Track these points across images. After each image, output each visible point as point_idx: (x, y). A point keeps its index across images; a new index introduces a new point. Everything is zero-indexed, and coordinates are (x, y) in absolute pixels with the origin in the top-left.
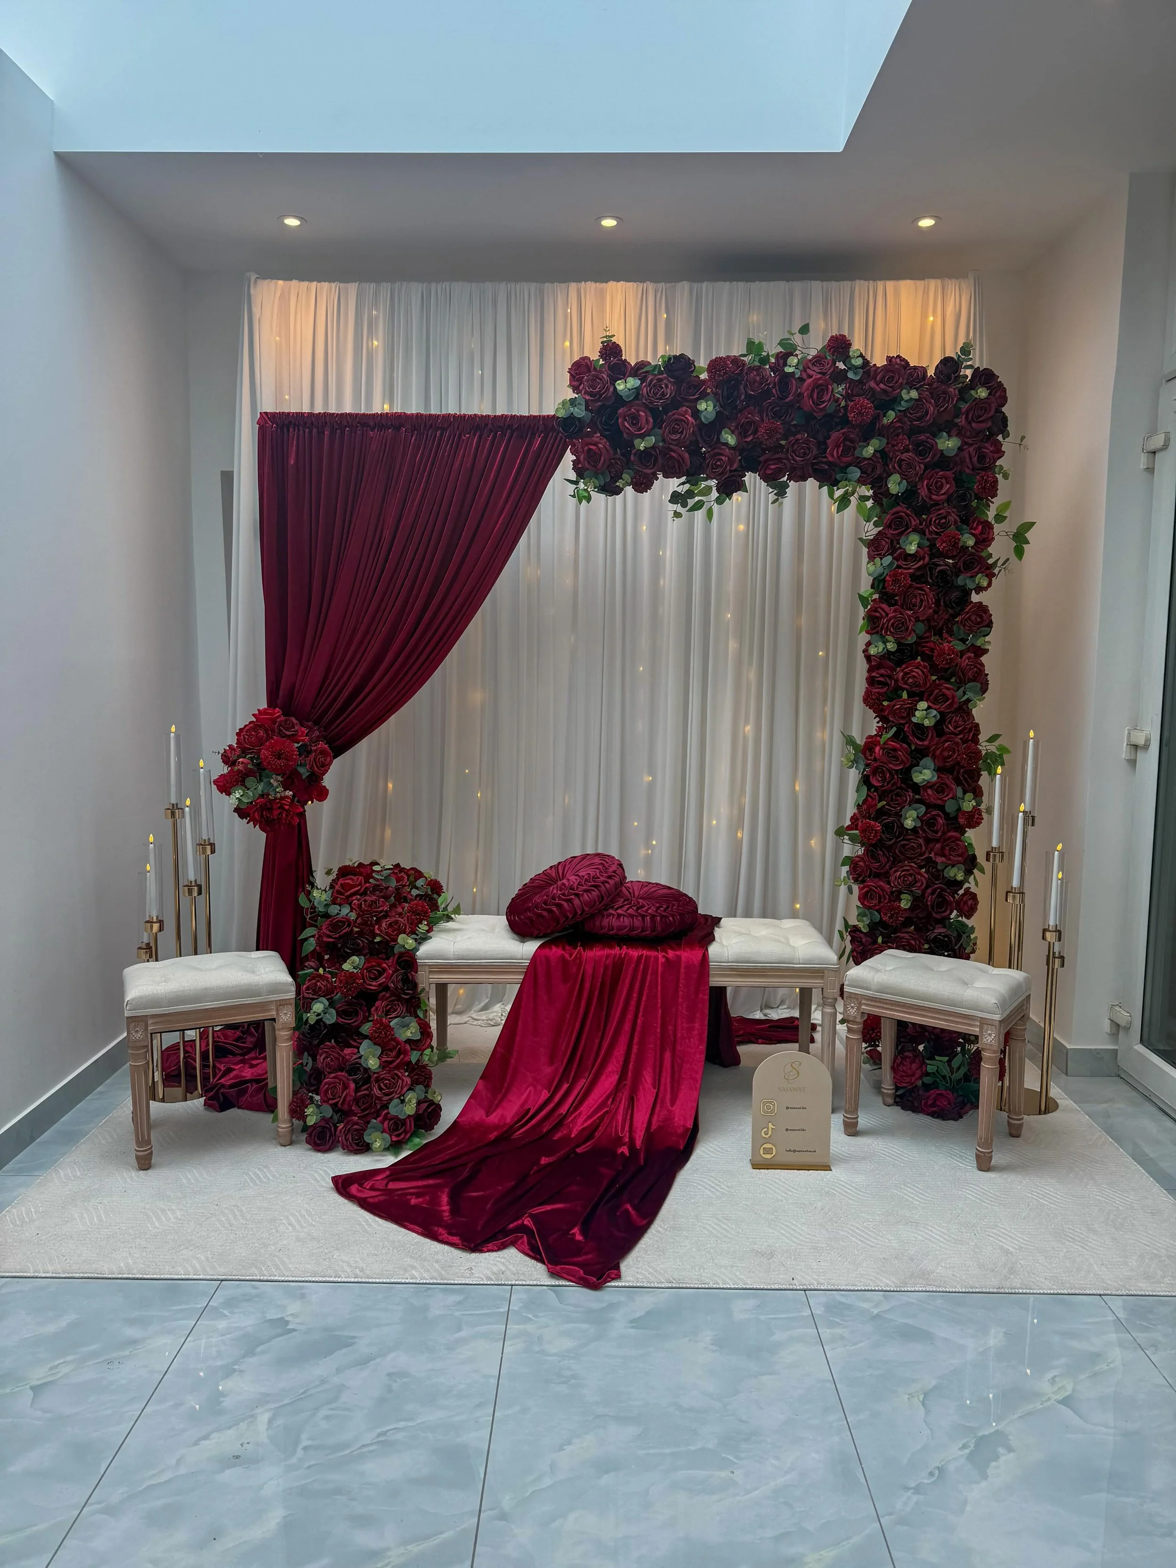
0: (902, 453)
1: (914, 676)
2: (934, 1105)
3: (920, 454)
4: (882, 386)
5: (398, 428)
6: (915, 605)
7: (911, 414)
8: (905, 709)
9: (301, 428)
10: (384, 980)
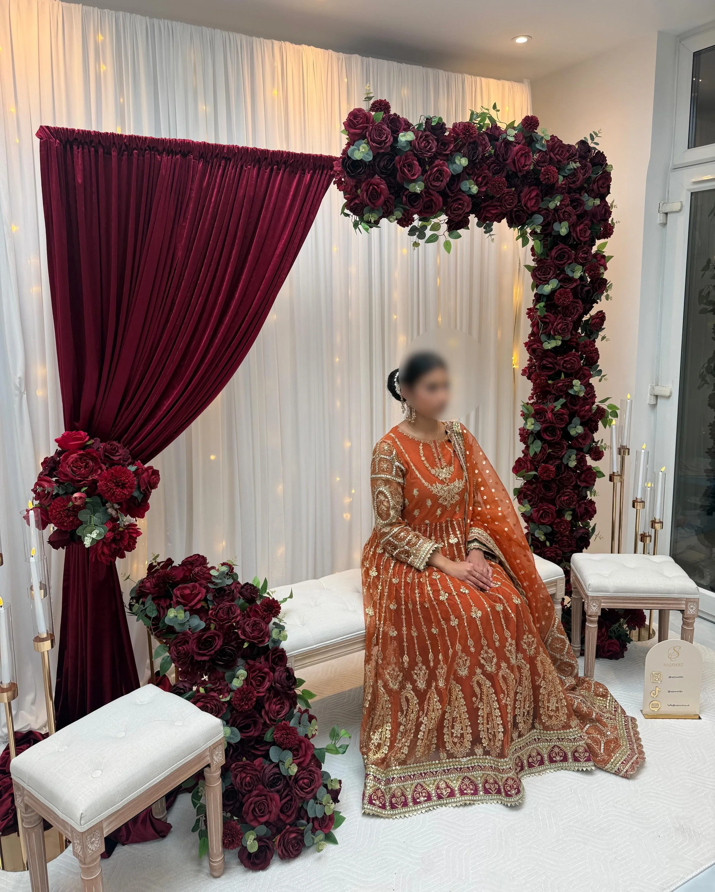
0: (566, 207)
1: (572, 363)
2: (609, 651)
3: (574, 208)
4: (558, 156)
5: (184, 155)
6: (573, 314)
7: (570, 179)
8: (565, 386)
9: (86, 146)
10: (268, 683)
